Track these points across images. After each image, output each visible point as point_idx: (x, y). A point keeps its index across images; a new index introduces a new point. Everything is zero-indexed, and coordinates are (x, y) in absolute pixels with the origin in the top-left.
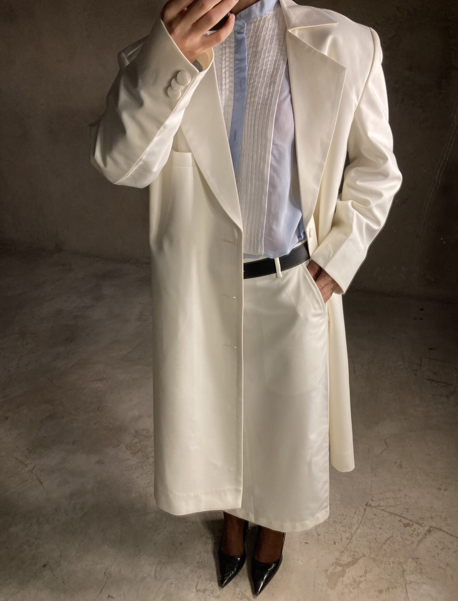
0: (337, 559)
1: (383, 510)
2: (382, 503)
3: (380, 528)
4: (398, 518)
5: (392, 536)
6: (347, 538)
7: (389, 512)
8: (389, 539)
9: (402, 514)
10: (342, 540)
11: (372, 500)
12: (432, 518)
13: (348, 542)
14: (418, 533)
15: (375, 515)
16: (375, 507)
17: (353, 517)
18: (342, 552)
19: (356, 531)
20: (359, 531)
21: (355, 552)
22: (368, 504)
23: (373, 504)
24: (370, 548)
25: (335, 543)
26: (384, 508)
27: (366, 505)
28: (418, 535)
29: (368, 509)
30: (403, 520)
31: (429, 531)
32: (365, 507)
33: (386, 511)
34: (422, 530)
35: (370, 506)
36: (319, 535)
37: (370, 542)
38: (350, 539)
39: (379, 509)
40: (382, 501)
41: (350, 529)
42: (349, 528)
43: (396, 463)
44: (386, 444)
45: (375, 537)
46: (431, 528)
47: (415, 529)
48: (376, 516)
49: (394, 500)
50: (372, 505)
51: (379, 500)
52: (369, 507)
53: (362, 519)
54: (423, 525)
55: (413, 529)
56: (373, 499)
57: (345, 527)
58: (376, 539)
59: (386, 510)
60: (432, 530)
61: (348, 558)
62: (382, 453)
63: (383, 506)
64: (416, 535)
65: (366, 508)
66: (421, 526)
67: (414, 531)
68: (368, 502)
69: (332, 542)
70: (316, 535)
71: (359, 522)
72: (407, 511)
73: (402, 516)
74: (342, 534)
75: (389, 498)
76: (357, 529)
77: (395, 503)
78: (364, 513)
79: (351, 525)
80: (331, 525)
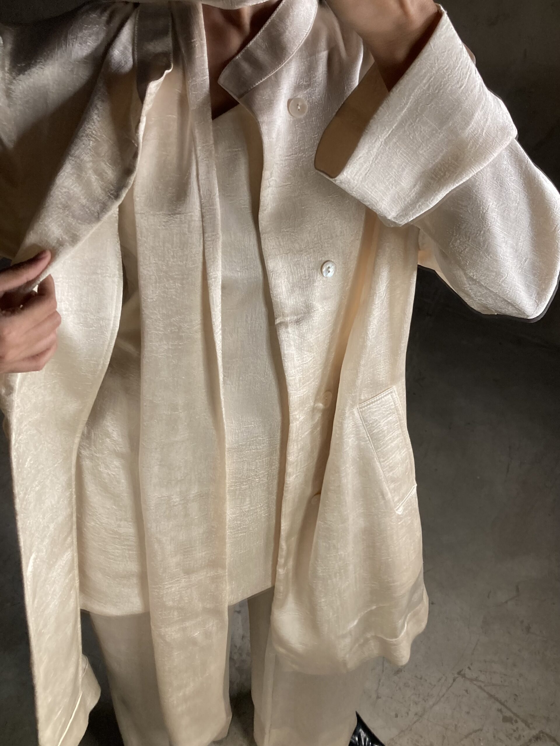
0: (393, 739)
1: (480, 687)
2: (482, 678)
3: (468, 713)
4: (498, 705)
5: (481, 730)
6: (416, 714)
7: (488, 693)
8: (475, 731)
9: (506, 701)
10: (408, 714)
11: (469, 668)
12: (548, 719)
13: (415, 719)
14: (520, 736)
15: (467, 691)
16: (471, 680)
17: (435, 686)
18: (402, 731)
19: (431, 707)
20: (437, 708)
21: (421, 737)
22: (462, 673)
23: (469, 674)
24: (444, 737)
25: (397, 716)
26: (482, 685)
27: (459, 673)
28: (519, 738)
29: (460, 680)
30: (504, 710)
31: (537, 738)
32: (456, 675)
33: (485, 691)
34: (528, 733)
35: (464, 676)
36: (378, 697)
37: (446, 729)
38: (420, 716)
39: (475, 684)
40: (484, 674)
41: (425, 701)
42: (423, 699)
43: (522, 622)
44: (518, 590)
45: (456, 723)
46: (541, 734)
47: (517, 728)
48: (468, 693)
49: (501, 677)
50: (466, 676)
51: (479, 671)
52: (462, 678)
53: (447, 690)
54: (531, 726)
55: (515, 728)
56: (471, 667)
57: (418, 695)
58: (456, 726)
59: (485, 688)
60: (541, 737)
61: (408, 743)
62: (506, 602)
63: (483, 682)
64: (515, 738)
65: (458, 677)
66: (529, 726)
67: (514, 731)
68: (462, 670)
69: (393, 714)
70: (374, 696)
71: (441, 694)
72: (515, 699)
73: (505, 703)
74: (412, 705)
75: (495, 672)
76: (434, 705)
77: (501, 682)
78: (452, 684)
79: (428, 695)
80: (400, 689)
